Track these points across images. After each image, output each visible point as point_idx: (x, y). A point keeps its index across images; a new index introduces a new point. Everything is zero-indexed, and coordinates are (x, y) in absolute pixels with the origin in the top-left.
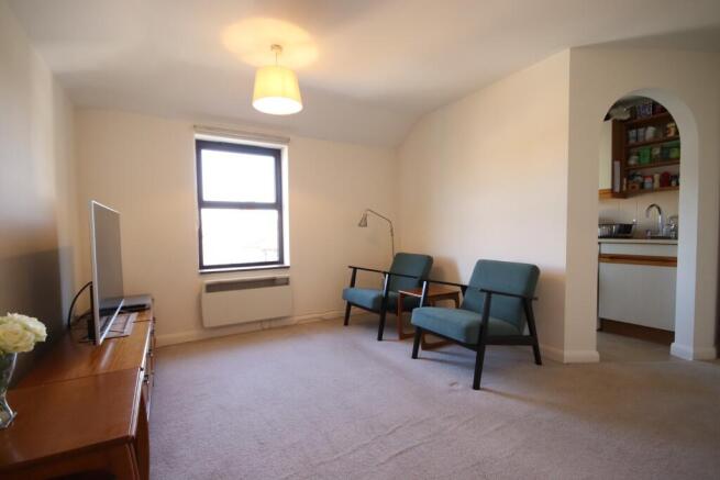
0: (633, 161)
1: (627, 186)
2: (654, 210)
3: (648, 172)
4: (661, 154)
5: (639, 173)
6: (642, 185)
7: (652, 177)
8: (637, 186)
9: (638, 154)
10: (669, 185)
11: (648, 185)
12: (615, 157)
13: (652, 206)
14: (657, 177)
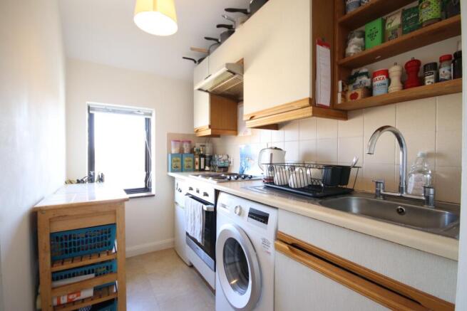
0: (353, 49)
1: (344, 96)
2: (387, 136)
3: (379, 66)
4: (404, 23)
5: (364, 70)
6: (369, 91)
7: (386, 73)
8: (360, 92)
9: (363, 35)
10: (421, 82)
11: (379, 91)
12: (319, 38)
13: (381, 129)
14: (395, 72)
